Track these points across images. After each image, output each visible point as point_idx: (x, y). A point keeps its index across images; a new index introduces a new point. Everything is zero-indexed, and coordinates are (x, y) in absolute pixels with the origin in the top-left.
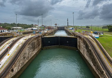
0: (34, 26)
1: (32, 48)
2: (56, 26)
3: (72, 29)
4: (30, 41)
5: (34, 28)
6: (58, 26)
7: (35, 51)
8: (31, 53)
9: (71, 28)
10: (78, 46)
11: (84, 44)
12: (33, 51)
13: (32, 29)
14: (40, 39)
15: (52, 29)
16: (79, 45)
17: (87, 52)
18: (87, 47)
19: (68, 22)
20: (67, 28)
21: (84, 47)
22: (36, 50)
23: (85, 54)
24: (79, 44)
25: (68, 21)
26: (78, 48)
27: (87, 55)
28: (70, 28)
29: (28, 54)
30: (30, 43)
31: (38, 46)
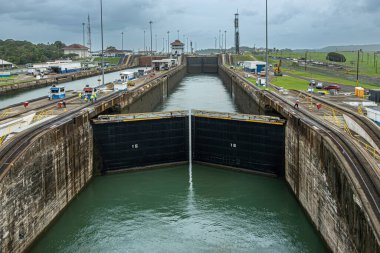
0: (66, 53)
1: (34, 191)
2: (180, 52)
3: (260, 68)
4: (21, 156)
5: (65, 65)
6: (187, 50)
7: (52, 203)
8: (26, 220)
9: (253, 65)
10: (287, 167)
11: (325, 168)
12: (41, 207)
13: (56, 70)
14: (86, 134)
15: (157, 69)
16: (291, 167)
17: (340, 213)
18: (339, 187)
19: (237, 34)
20: (230, 60)
21: (320, 182)
22: (60, 194)
23: (325, 222)
24: (297, 159)
25: (236, 26)
26: (289, 179)
27: (339, 233)
28: (246, 64)
29: (11, 228)
30: (19, 166)
31: (74, 174)
